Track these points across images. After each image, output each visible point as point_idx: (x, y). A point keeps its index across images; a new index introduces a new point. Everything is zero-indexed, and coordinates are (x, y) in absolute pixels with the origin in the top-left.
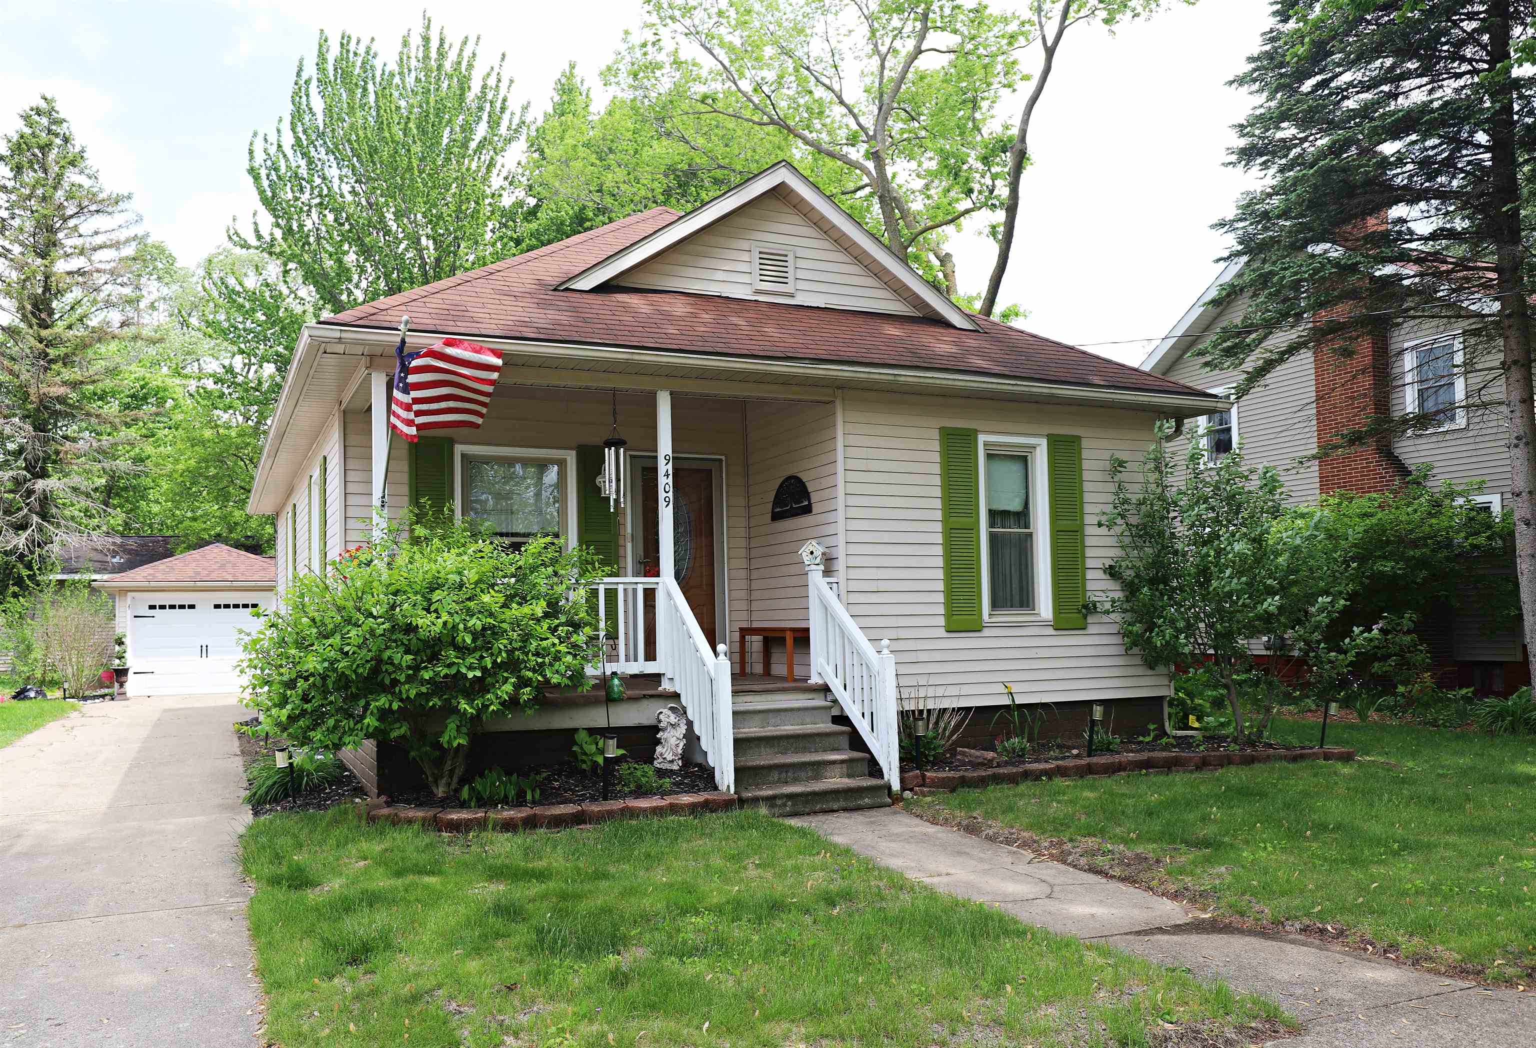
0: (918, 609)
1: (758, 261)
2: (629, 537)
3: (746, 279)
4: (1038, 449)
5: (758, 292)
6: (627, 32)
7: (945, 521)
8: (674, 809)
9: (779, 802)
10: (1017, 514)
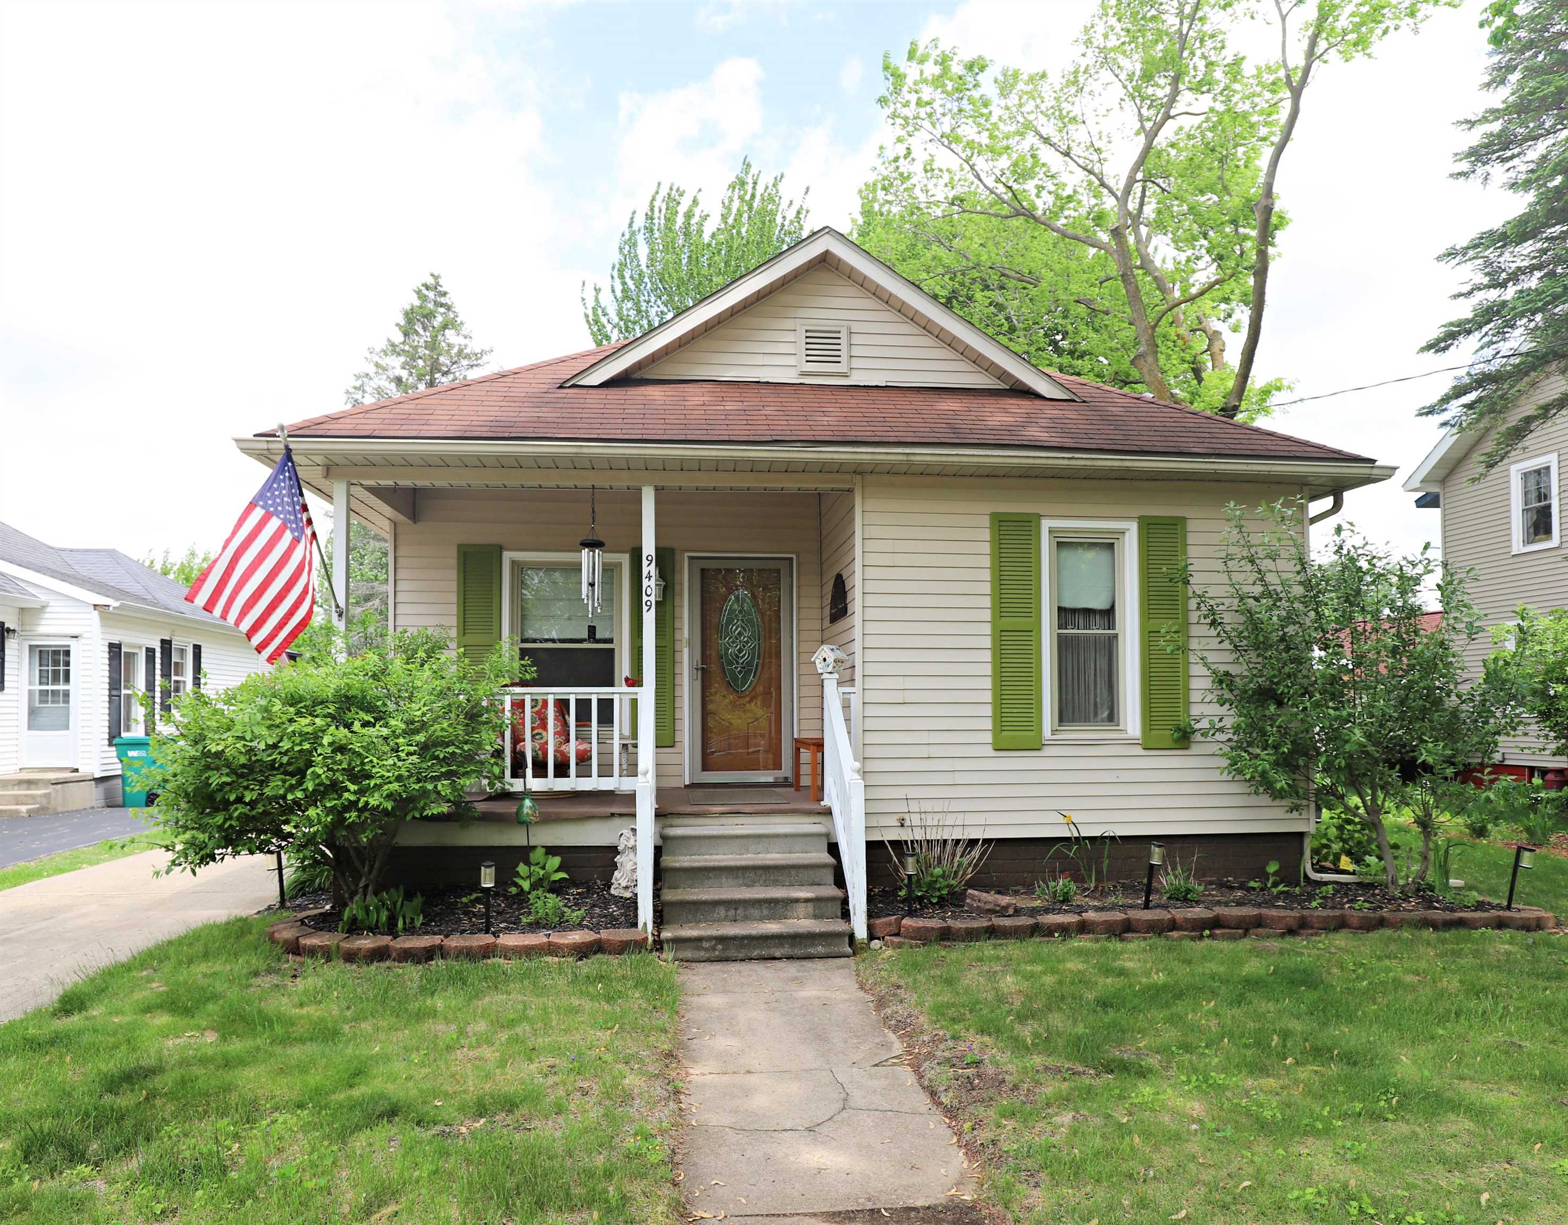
0: (954, 724)
1: (804, 340)
2: (685, 643)
3: (791, 361)
4: (1127, 534)
5: (804, 374)
6: (881, 148)
7: (993, 622)
8: (552, 949)
9: (706, 945)
10: (1102, 612)
